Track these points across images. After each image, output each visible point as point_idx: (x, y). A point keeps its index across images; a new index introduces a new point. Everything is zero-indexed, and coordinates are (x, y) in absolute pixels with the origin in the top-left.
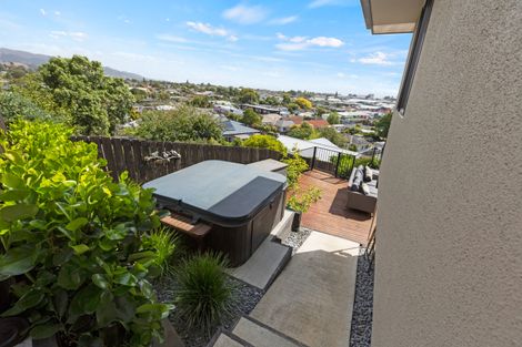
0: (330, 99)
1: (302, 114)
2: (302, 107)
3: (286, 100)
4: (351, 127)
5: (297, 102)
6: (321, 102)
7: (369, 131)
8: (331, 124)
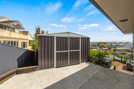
0: (113, 44)
1: (104, 49)
2: (103, 47)
3: (98, 45)
4: (122, 52)
5: (102, 45)
6: (110, 45)
7: (130, 54)
8: (115, 51)
